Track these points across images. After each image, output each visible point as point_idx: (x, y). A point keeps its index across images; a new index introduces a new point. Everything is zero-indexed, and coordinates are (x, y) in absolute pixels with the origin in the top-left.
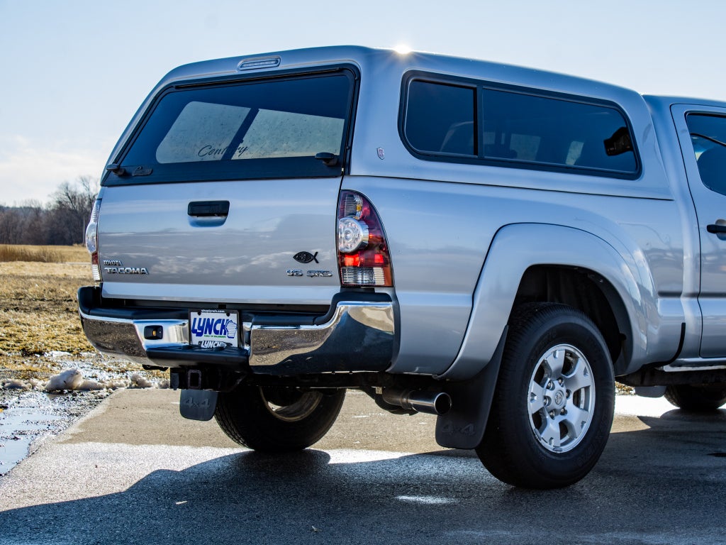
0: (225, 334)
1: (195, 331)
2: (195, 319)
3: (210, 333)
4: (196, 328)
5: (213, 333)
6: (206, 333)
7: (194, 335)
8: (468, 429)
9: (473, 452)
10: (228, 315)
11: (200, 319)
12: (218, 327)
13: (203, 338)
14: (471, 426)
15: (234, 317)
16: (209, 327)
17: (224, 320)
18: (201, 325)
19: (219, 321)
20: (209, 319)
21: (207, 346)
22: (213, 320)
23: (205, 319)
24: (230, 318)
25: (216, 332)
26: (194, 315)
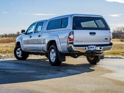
10: (94, 46)
21: (91, 50)
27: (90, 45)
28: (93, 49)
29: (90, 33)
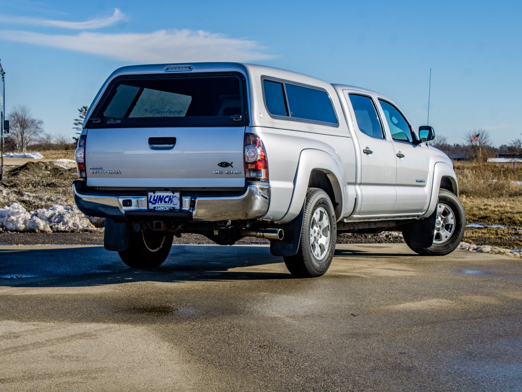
0: (171, 203)
1: (151, 202)
2: (151, 196)
3: (161, 202)
4: (152, 200)
5: (163, 202)
6: (158, 202)
7: (150, 204)
8: (290, 247)
9: (282, 258)
10: (174, 193)
11: (155, 196)
12: (167, 199)
13: (156, 205)
14: (291, 245)
15: (177, 195)
16: (161, 199)
17: (170, 196)
18: (155, 198)
19: (167, 197)
20: (160, 196)
21: (159, 209)
22: (163, 196)
23: (158, 196)
24: (175, 195)
25: (165, 202)
26: (150, 194)
27: (154, 190)
28: (171, 205)
29: (153, 141)
